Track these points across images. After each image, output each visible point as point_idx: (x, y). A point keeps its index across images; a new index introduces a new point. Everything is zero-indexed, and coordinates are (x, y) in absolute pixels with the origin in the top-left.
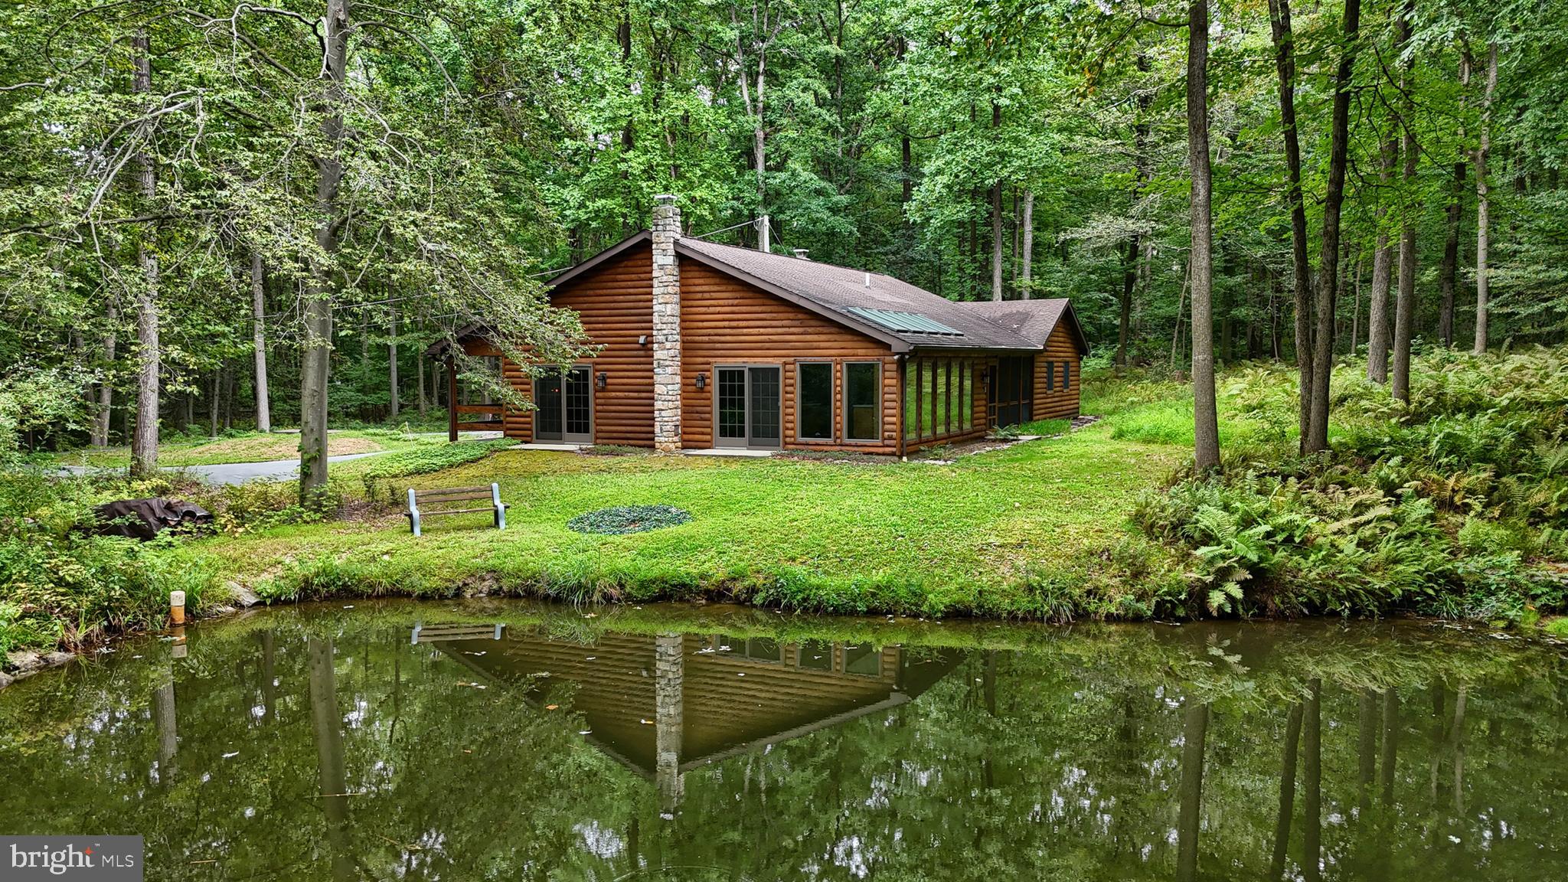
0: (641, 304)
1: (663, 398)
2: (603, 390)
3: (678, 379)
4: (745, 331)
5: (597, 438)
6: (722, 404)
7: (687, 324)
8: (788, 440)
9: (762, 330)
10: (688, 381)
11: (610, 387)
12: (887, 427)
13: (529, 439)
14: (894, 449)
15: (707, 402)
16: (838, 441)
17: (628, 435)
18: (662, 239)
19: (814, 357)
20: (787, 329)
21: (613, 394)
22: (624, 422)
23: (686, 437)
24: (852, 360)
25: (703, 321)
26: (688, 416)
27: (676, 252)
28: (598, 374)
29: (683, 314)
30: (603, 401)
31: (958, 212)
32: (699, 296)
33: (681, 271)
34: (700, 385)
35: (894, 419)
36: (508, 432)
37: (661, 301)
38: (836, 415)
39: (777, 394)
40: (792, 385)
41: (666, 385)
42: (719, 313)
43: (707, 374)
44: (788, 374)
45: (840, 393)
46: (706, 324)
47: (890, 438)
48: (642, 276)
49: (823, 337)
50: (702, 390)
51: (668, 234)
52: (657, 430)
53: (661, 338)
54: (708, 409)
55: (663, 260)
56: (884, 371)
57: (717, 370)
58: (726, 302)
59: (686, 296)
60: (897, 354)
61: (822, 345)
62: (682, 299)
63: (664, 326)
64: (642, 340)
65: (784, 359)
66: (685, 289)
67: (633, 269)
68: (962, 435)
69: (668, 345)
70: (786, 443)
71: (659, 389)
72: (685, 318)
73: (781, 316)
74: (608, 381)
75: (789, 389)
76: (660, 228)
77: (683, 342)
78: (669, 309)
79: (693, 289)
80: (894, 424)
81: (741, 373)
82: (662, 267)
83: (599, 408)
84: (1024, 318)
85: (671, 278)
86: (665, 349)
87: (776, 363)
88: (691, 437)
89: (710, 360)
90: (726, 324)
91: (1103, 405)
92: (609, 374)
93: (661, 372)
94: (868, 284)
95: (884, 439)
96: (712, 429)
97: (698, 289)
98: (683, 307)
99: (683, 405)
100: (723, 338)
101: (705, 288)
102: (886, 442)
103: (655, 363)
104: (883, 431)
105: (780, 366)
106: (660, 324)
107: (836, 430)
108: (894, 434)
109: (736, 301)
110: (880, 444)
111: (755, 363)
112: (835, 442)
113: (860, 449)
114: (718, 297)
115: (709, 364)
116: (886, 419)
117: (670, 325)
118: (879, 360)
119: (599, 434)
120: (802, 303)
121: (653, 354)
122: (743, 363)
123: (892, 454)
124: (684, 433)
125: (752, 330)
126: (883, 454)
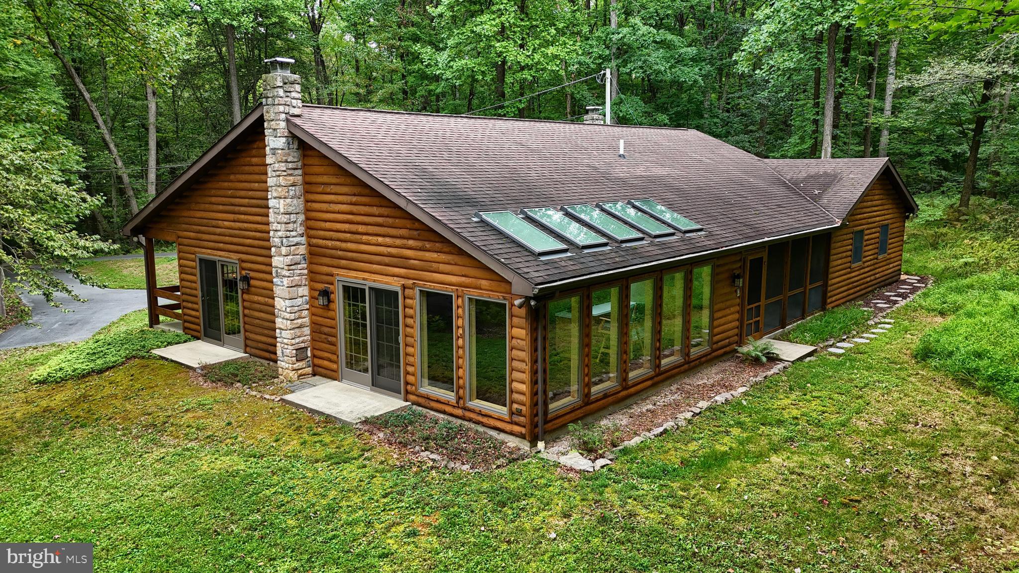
0: (258, 193)
2: (247, 292)
3: (303, 291)
4: (364, 238)
5: (246, 346)
6: (347, 327)
8: (409, 387)
10: (315, 294)
11: (253, 289)
12: (515, 396)
13: (198, 334)
14: (523, 430)
15: (334, 323)
16: (461, 402)
18: (272, 116)
19: (434, 283)
20: (404, 242)
21: (255, 298)
23: (317, 361)
24: (476, 294)
25: (326, 221)
26: (317, 337)
27: (288, 131)
28: (243, 272)
29: (307, 210)
30: (248, 304)
31: (785, 60)
32: (322, 188)
34: (325, 300)
35: (523, 387)
37: (275, 194)
38: (459, 368)
39: (398, 324)
40: (412, 317)
41: (286, 299)
42: (339, 212)
43: (332, 287)
44: (408, 301)
45: (462, 336)
47: (519, 413)
50: (326, 307)
51: (278, 109)
53: (279, 241)
54: (334, 331)
55: (276, 142)
56: (511, 315)
57: (341, 284)
59: (308, 188)
60: (520, 296)
61: (442, 267)
62: (305, 191)
65: (403, 281)
66: (308, 178)
68: (689, 363)
69: (287, 250)
70: (407, 391)
71: (278, 303)
72: (309, 216)
74: (250, 282)
75: (408, 321)
76: (270, 101)
77: (310, 245)
78: (288, 205)
79: (314, 179)
80: (523, 394)
81: (363, 292)
82: (274, 152)
83: (246, 312)
84: (828, 181)
85: (285, 166)
86: (282, 255)
87: (394, 284)
88: (320, 362)
89: (333, 270)
90: (346, 226)
91: (935, 262)
92: (252, 274)
93: (279, 283)
94: (622, 152)
95: (512, 413)
96: (338, 357)
97: (320, 179)
98: (307, 201)
99: (313, 323)
100: (344, 245)
101: (325, 179)
102: (516, 418)
103: (274, 270)
104: (512, 402)
105: (398, 289)
106: (275, 224)
107: (459, 387)
108: (524, 408)
109: (354, 199)
110: (507, 418)
111: (374, 281)
112: (457, 403)
113: (485, 420)
114: (340, 192)
115: (332, 275)
116: (515, 384)
117: (283, 225)
118: (504, 299)
119: (249, 342)
120: (411, 210)
121: (271, 257)
122: (364, 279)
123: (522, 436)
124: (314, 356)
125: (370, 238)
126: (511, 433)
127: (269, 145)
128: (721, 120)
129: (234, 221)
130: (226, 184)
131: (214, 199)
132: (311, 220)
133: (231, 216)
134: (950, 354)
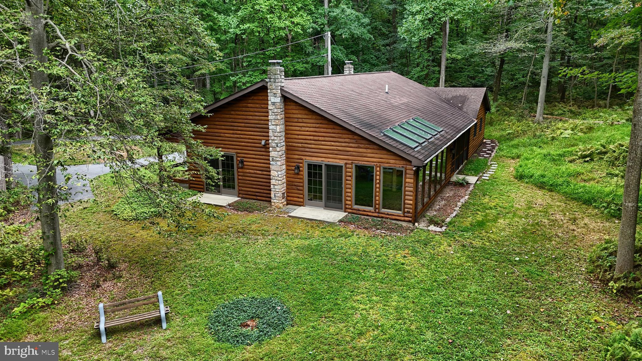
0: (262, 122)
1: (276, 178)
2: (242, 168)
3: (284, 167)
4: (323, 143)
5: (239, 194)
6: (310, 182)
7: (289, 136)
8: (347, 206)
9: (333, 143)
10: (290, 168)
11: (246, 167)
12: (407, 206)
13: (202, 190)
14: (410, 219)
15: (301, 180)
16: (377, 210)
17: (257, 194)
18: (274, 87)
19: (364, 162)
20: (347, 144)
21: (248, 171)
22: (254, 186)
23: (289, 198)
24: (387, 165)
25: (298, 135)
26: (290, 187)
27: (282, 94)
28: (239, 159)
29: (286, 130)
30: (242, 174)
32: (296, 120)
33: (285, 105)
34: (296, 171)
35: (411, 202)
36: (191, 185)
37: (273, 123)
39: (341, 180)
40: (350, 176)
41: (277, 171)
42: (307, 131)
43: (301, 165)
44: (348, 170)
46: (300, 137)
47: (408, 212)
48: (263, 106)
49: (369, 151)
50: (298, 174)
51: (277, 84)
52: (272, 196)
53: (274, 145)
54: (302, 184)
55: (274, 99)
56: (406, 174)
57: (307, 163)
58: (312, 125)
59: (288, 120)
60: (415, 166)
61: (369, 155)
62: (286, 121)
63: (276, 138)
64: (263, 142)
65: (345, 161)
66: (287, 115)
67: (257, 101)
68: (441, 187)
69: (278, 149)
70: (346, 208)
71: (273, 173)
72: (287, 132)
73: (344, 136)
74: (245, 163)
75: (348, 178)
76: (272, 80)
77: (287, 146)
78: (278, 128)
79: (292, 116)
80: (411, 204)
81: (320, 166)
82: (274, 104)
83: (240, 177)
84: (465, 99)
85: (279, 111)
86: (276, 151)
87: (341, 163)
88: (292, 198)
89: (302, 157)
90: (312, 138)
92: (245, 159)
93: (274, 164)
94: (387, 91)
95: (404, 212)
96: (304, 196)
97: (295, 116)
98: (286, 126)
99: (287, 181)
100: (310, 146)
101: (299, 116)
102: (406, 214)
103: (271, 159)
104: (404, 208)
105: (343, 165)
106: (273, 137)
107: (376, 204)
108: (411, 210)
109: (318, 125)
110: (402, 215)
111: (329, 161)
112: (375, 211)
113: (390, 217)
114: (307, 122)
115: (302, 159)
116: (406, 201)
117: (279, 138)
118: (403, 167)
119: (241, 192)
120: (357, 131)
121: (269, 152)
122: (322, 161)
123: (410, 221)
124: (288, 196)
125: (327, 143)
126: (404, 221)
127: (270, 101)
128: (375, 56)
129: (233, 134)
130: (228, 116)
131: (217, 123)
132: (288, 134)
133: (232, 132)
134: (531, 177)
